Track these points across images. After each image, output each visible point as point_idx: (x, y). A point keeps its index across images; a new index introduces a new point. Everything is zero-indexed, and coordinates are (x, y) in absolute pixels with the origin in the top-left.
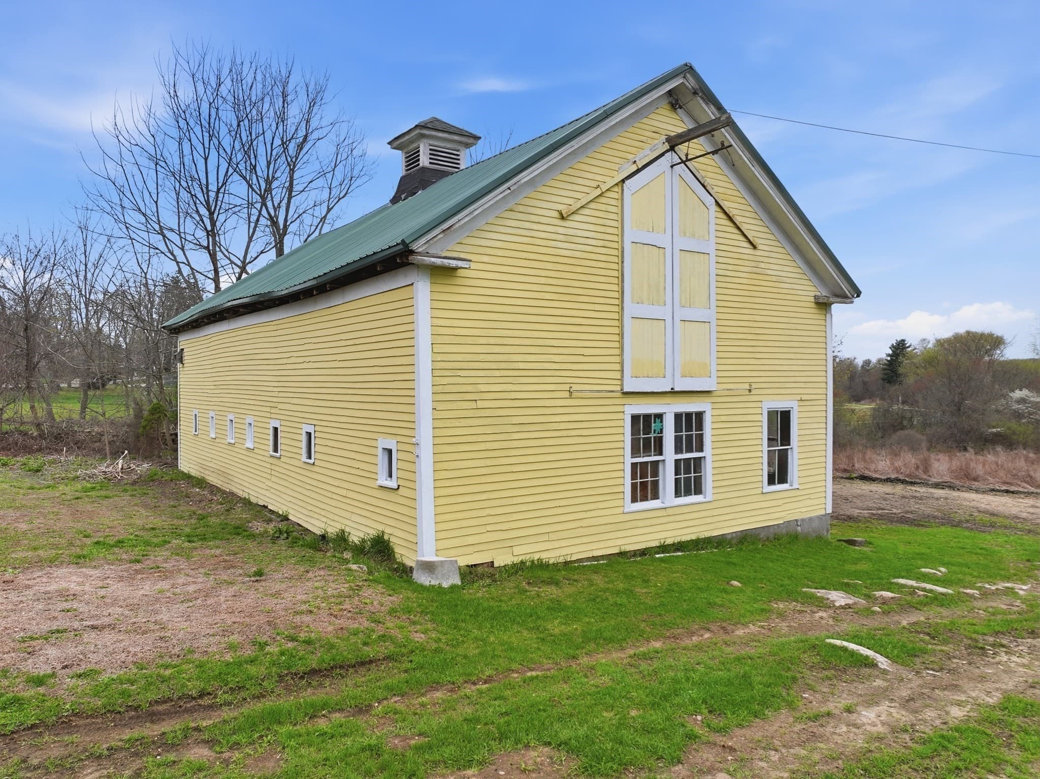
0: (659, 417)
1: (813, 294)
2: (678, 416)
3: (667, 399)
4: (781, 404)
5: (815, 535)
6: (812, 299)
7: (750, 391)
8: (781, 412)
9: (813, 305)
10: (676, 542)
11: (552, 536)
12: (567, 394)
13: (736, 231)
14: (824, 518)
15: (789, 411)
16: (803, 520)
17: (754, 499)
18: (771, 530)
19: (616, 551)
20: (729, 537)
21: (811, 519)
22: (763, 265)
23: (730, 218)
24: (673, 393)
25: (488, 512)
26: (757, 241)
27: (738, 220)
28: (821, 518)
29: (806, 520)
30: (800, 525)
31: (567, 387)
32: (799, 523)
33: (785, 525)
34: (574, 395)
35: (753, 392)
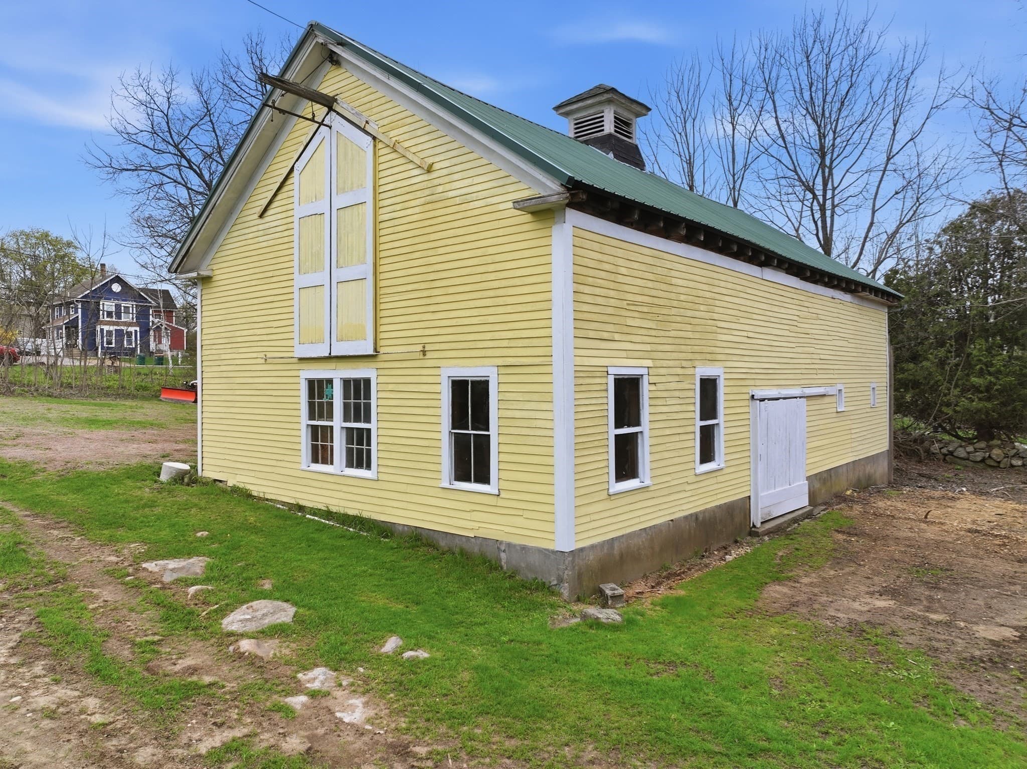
0: (330, 382)
2: (346, 382)
3: (332, 365)
4: (470, 371)
5: (531, 576)
7: (424, 352)
8: (471, 381)
10: (340, 511)
11: (257, 474)
12: (263, 361)
13: (405, 160)
14: (553, 556)
15: (486, 381)
16: (509, 545)
17: (432, 492)
18: (457, 540)
19: (294, 502)
20: (398, 528)
21: (524, 548)
22: (441, 189)
24: (330, 358)
26: (428, 162)
27: (403, 146)
28: (546, 554)
29: (515, 546)
30: (504, 551)
31: (262, 355)
32: (503, 548)
33: (478, 542)
34: (269, 361)
35: (429, 355)
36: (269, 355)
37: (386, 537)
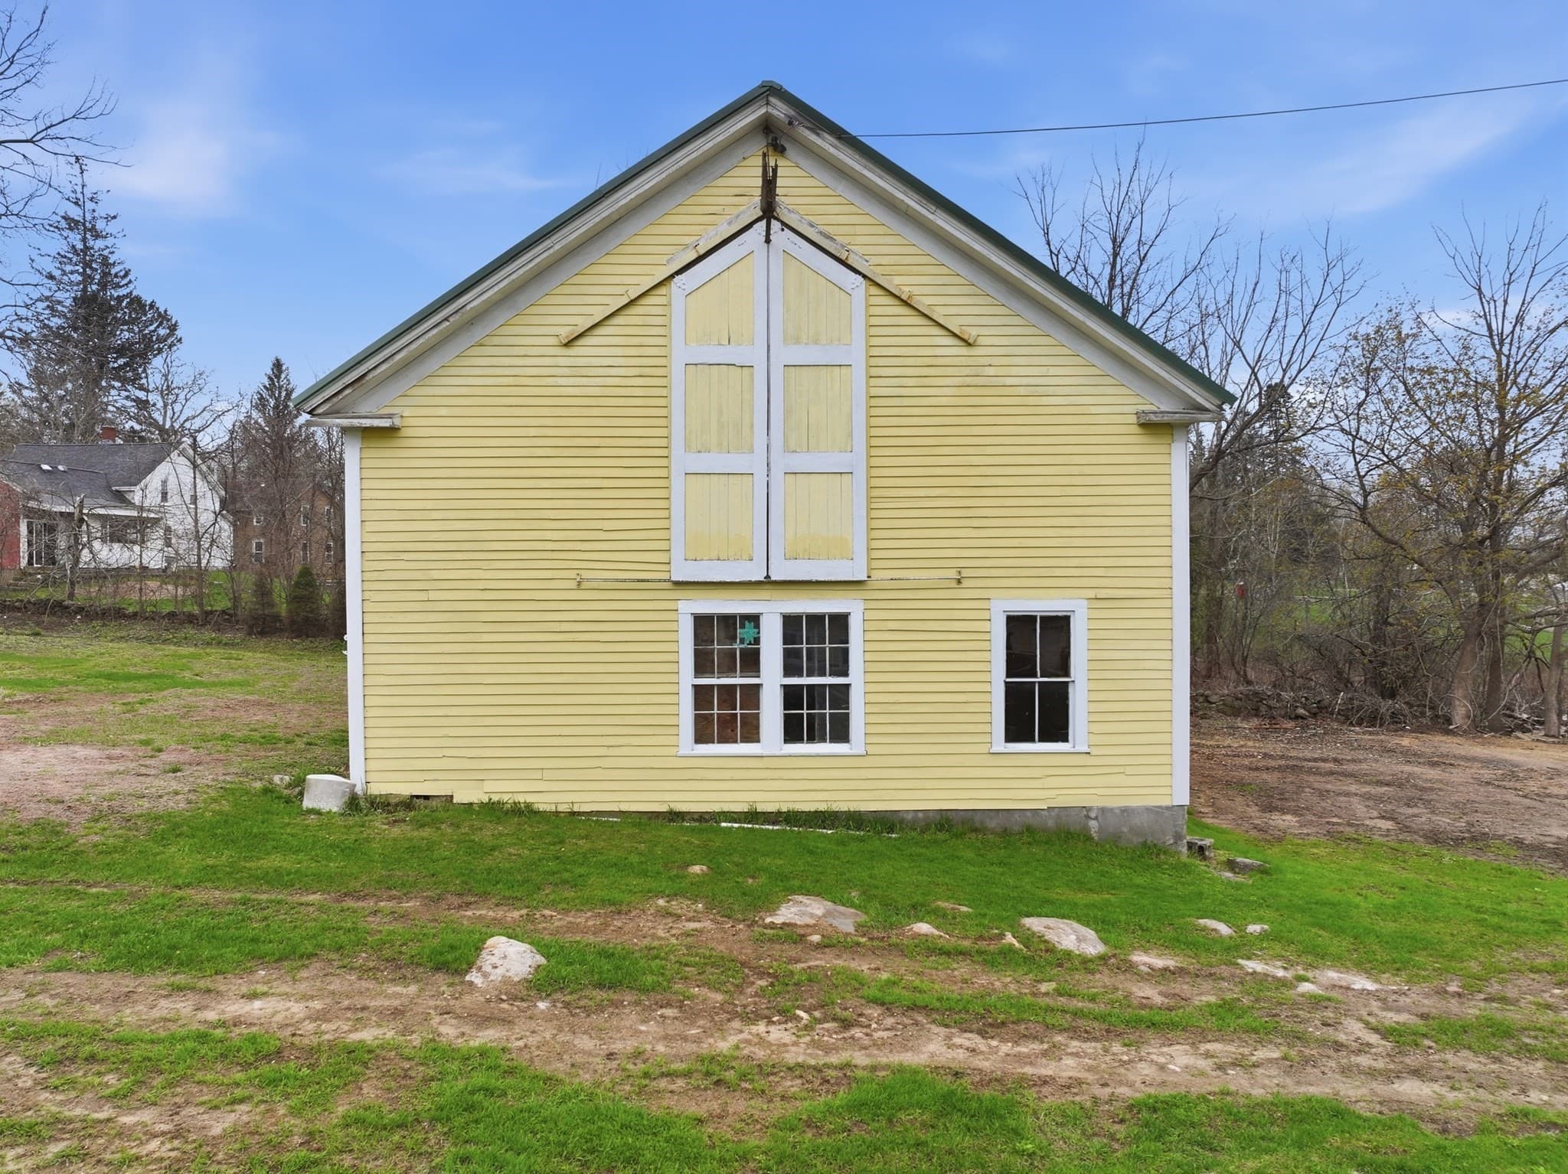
1: (1133, 409)
2: (791, 623)
3: (764, 594)
4: (1040, 604)
5: (1137, 840)
6: (1133, 419)
7: (959, 582)
8: (1041, 617)
9: (1136, 429)
10: (784, 809)
11: (547, 775)
12: (572, 584)
13: (924, 321)
14: (1167, 813)
15: (1069, 617)
16: (1103, 810)
17: (970, 761)
18: (1021, 817)
19: (664, 808)
20: (910, 816)
21: (1125, 810)
22: (991, 371)
23: (906, 303)
24: (768, 583)
25: (446, 731)
26: (971, 333)
27: (923, 303)
28: (1157, 811)
29: (1111, 810)
30: (1096, 818)
31: (572, 574)
32: (1093, 815)
33: (1053, 814)
34: (585, 585)
35: (965, 583)
36: (585, 574)
37: (891, 830)
